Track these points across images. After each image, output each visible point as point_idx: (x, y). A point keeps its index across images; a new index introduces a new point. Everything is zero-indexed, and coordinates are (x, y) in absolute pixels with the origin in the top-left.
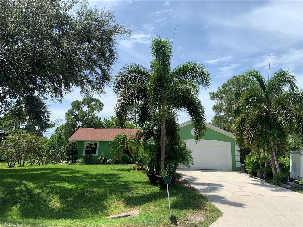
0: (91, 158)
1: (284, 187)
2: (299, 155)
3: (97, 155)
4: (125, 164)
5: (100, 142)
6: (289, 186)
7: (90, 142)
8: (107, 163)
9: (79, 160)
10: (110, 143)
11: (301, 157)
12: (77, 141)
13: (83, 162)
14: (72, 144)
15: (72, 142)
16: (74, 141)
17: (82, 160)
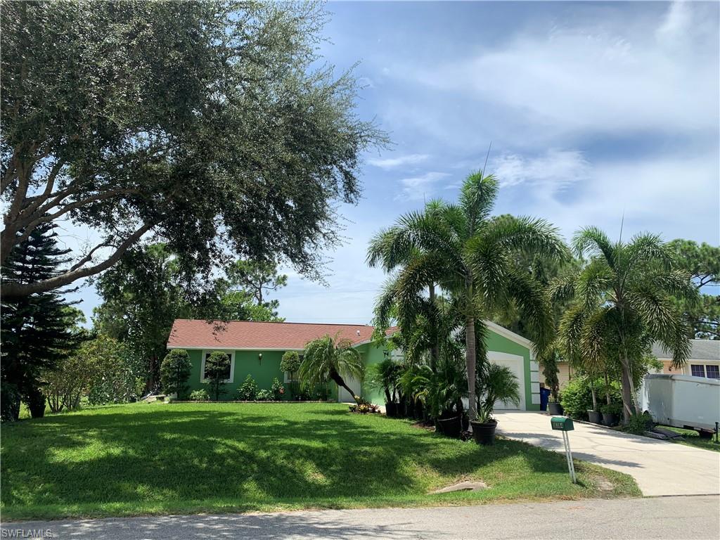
0: (221, 388)
1: (653, 437)
2: (670, 381)
3: (232, 382)
4: (298, 400)
5: (238, 352)
6: (661, 435)
7: (220, 353)
8: (260, 400)
9: (197, 393)
10: (260, 355)
11: (673, 384)
12: (188, 350)
13: (205, 396)
14: (180, 356)
15: (178, 352)
16: (181, 351)
17: (203, 392)
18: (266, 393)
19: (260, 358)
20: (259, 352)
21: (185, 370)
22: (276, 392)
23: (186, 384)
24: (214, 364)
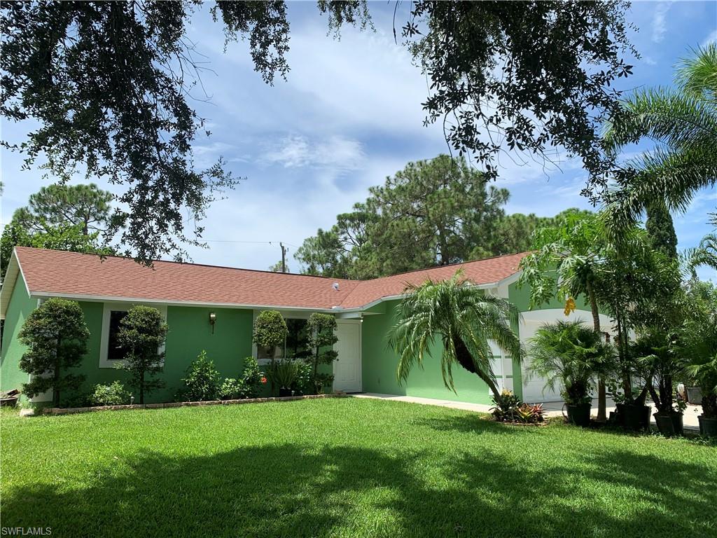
5: (170, 308)
9: (106, 389)
10: (213, 315)
13: (124, 396)
14: (68, 312)
15: (63, 304)
16: (69, 303)
17: (117, 387)
18: (235, 384)
19: (212, 321)
20: (210, 310)
21: (76, 341)
22: (253, 381)
23: (75, 371)
24: (141, 330)
